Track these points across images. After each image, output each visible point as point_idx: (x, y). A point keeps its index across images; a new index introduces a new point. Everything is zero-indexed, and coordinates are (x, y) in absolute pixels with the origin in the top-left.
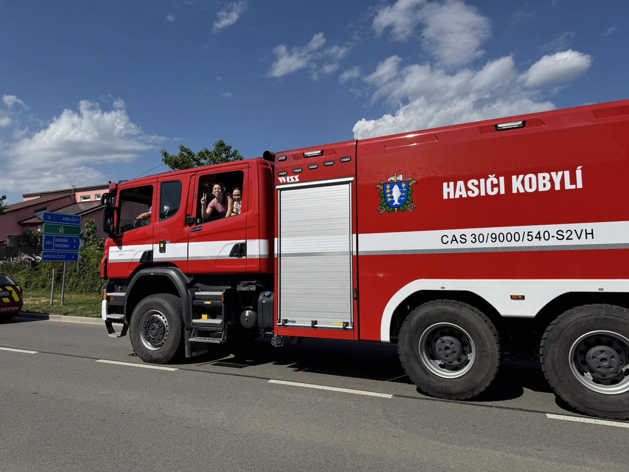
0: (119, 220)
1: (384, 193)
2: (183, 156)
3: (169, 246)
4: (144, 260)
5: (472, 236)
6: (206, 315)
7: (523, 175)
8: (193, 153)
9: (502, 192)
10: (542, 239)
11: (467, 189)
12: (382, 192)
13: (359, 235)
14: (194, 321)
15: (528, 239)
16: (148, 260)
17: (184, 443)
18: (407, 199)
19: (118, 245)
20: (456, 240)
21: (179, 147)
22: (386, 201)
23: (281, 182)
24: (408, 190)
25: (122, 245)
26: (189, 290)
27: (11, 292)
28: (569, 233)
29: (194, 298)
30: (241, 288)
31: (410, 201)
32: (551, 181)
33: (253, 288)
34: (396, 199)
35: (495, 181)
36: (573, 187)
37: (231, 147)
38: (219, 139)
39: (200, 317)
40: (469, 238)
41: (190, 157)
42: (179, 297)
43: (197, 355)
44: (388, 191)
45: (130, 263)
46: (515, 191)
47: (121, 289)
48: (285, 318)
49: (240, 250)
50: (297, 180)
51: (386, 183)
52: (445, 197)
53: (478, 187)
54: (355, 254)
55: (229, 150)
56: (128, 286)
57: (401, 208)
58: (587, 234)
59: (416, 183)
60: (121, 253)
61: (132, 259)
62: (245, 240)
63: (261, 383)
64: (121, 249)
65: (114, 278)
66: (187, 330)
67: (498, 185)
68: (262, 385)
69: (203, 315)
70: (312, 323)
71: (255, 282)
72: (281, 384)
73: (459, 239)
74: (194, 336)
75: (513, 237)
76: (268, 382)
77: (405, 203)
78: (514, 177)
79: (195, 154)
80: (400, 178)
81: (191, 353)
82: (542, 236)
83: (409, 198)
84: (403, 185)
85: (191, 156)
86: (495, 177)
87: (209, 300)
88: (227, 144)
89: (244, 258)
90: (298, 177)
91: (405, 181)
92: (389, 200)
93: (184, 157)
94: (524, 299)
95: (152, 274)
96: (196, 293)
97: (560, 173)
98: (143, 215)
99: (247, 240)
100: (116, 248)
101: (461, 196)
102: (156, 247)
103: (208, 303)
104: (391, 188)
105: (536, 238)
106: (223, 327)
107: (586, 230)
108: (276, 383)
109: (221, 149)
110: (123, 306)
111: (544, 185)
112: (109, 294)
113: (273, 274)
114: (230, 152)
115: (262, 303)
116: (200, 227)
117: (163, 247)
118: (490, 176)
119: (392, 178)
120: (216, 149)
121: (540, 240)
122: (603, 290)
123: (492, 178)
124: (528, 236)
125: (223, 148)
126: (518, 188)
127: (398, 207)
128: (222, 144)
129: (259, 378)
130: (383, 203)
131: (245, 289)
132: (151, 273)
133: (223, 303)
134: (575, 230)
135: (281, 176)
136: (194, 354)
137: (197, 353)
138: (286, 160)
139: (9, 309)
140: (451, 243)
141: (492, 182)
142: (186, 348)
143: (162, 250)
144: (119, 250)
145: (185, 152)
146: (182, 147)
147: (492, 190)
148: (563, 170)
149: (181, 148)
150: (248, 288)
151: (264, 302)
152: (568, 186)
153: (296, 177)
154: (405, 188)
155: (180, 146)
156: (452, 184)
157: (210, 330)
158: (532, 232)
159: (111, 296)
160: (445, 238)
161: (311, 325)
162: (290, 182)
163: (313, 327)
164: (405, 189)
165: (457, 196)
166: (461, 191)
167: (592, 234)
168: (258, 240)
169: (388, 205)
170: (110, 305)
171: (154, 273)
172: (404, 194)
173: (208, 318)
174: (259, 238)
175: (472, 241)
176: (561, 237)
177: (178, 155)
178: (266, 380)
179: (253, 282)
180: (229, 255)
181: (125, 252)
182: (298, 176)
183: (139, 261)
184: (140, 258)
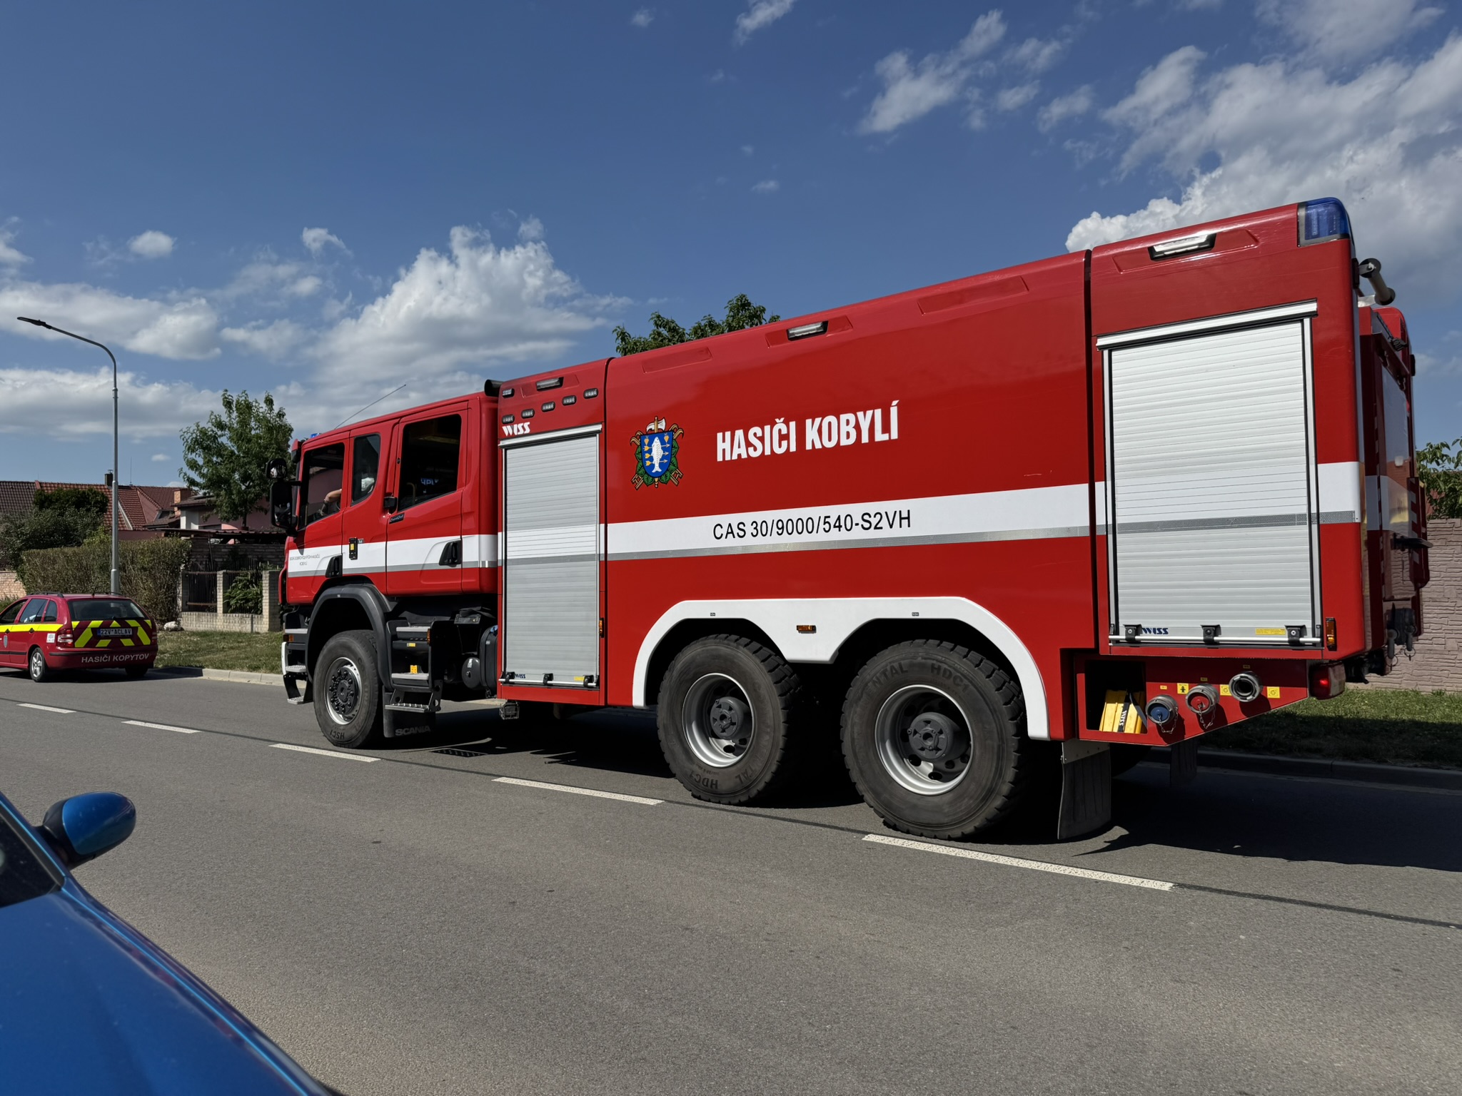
0: (304, 501)
1: (641, 452)
2: (660, 339)
3: (362, 547)
4: (330, 572)
5: (752, 525)
6: (415, 666)
7: (820, 419)
8: (681, 330)
9: (793, 448)
10: (843, 529)
11: (748, 444)
12: (639, 449)
13: (608, 525)
14: (394, 676)
15: (824, 529)
16: (336, 572)
17: (681, 962)
18: (671, 462)
19: (299, 548)
20: (732, 532)
21: (652, 319)
22: (643, 466)
23: (507, 434)
24: (672, 447)
25: (303, 547)
26: (387, 624)
27: (135, 629)
28: (878, 516)
29: (395, 637)
30: (461, 620)
31: (674, 465)
32: (858, 427)
33: (476, 620)
34: (656, 462)
35: (784, 431)
36: (885, 437)
37: (763, 310)
38: (738, 294)
39: (408, 670)
40: (750, 529)
43: (405, 734)
44: (646, 448)
45: (314, 578)
46: (809, 447)
47: (304, 623)
48: (512, 671)
49: (452, 553)
50: (528, 431)
51: (644, 435)
52: (720, 458)
53: (762, 439)
54: (602, 559)
55: (759, 317)
56: (311, 616)
57: (663, 477)
58: (901, 519)
59: (683, 434)
60: (303, 560)
61: (316, 571)
62: (459, 537)
63: (848, 842)
64: (302, 553)
65: (294, 605)
66: (387, 690)
67: (787, 437)
68: (849, 844)
69: (411, 667)
70: (544, 678)
71: (479, 608)
72: (893, 846)
73: (736, 531)
74: (397, 700)
75: (806, 526)
76: (863, 839)
77: (667, 470)
78: (809, 422)
79: (685, 332)
80: (662, 425)
81: (393, 731)
82: (842, 524)
83: (673, 459)
84: (666, 438)
85: (677, 337)
86: (783, 422)
87: (413, 640)
88: (755, 302)
89: (458, 566)
90: (529, 425)
91: (668, 431)
92: (648, 463)
93: (662, 341)
94: (815, 632)
95: (339, 596)
96: (399, 629)
97: (869, 413)
98: (330, 494)
99: (463, 536)
100: (297, 552)
101: (739, 455)
102: (346, 549)
103: (412, 645)
104: (650, 444)
105: (835, 527)
106: (430, 685)
107: (900, 512)
108: (882, 842)
109: (742, 315)
110: (304, 651)
111: (848, 436)
112: (290, 631)
113: (496, 595)
115: (486, 645)
116: (401, 515)
117: (354, 549)
118: (777, 420)
119: (652, 426)
120: (732, 316)
121: (840, 530)
122: (918, 615)
123: (780, 425)
124: (825, 523)
125: (747, 314)
126: (813, 442)
127: (658, 475)
128: (743, 304)
129: (842, 829)
130: (639, 470)
131: (465, 621)
132: (336, 595)
133: (430, 644)
134: (886, 513)
135: (506, 424)
136: (400, 732)
137: (406, 731)
138: (512, 395)
139: (132, 657)
140: (726, 538)
141: (780, 430)
142: (385, 721)
143: (354, 555)
144: (300, 555)
145: (664, 327)
146: (659, 317)
147: (780, 446)
148: (874, 408)
149: (656, 319)
150: (469, 619)
151: (488, 643)
152: (880, 437)
153: (526, 425)
154: (668, 443)
155: (654, 316)
156: (728, 434)
157: (415, 691)
158: (829, 517)
159: (292, 634)
160: (718, 529)
161: (542, 682)
162: (519, 433)
163: (545, 684)
164: (668, 445)
165: (735, 457)
166: (739, 447)
167: (908, 518)
168: (477, 536)
169: (646, 473)
170: (293, 650)
171: (341, 595)
172: (667, 453)
173: (419, 671)
174: (480, 533)
175: (752, 534)
176: (867, 525)
177: (650, 335)
178: (859, 835)
179: (475, 609)
180: (438, 562)
181: (307, 560)
182: (529, 423)
183: (324, 574)
184: (326, 569)
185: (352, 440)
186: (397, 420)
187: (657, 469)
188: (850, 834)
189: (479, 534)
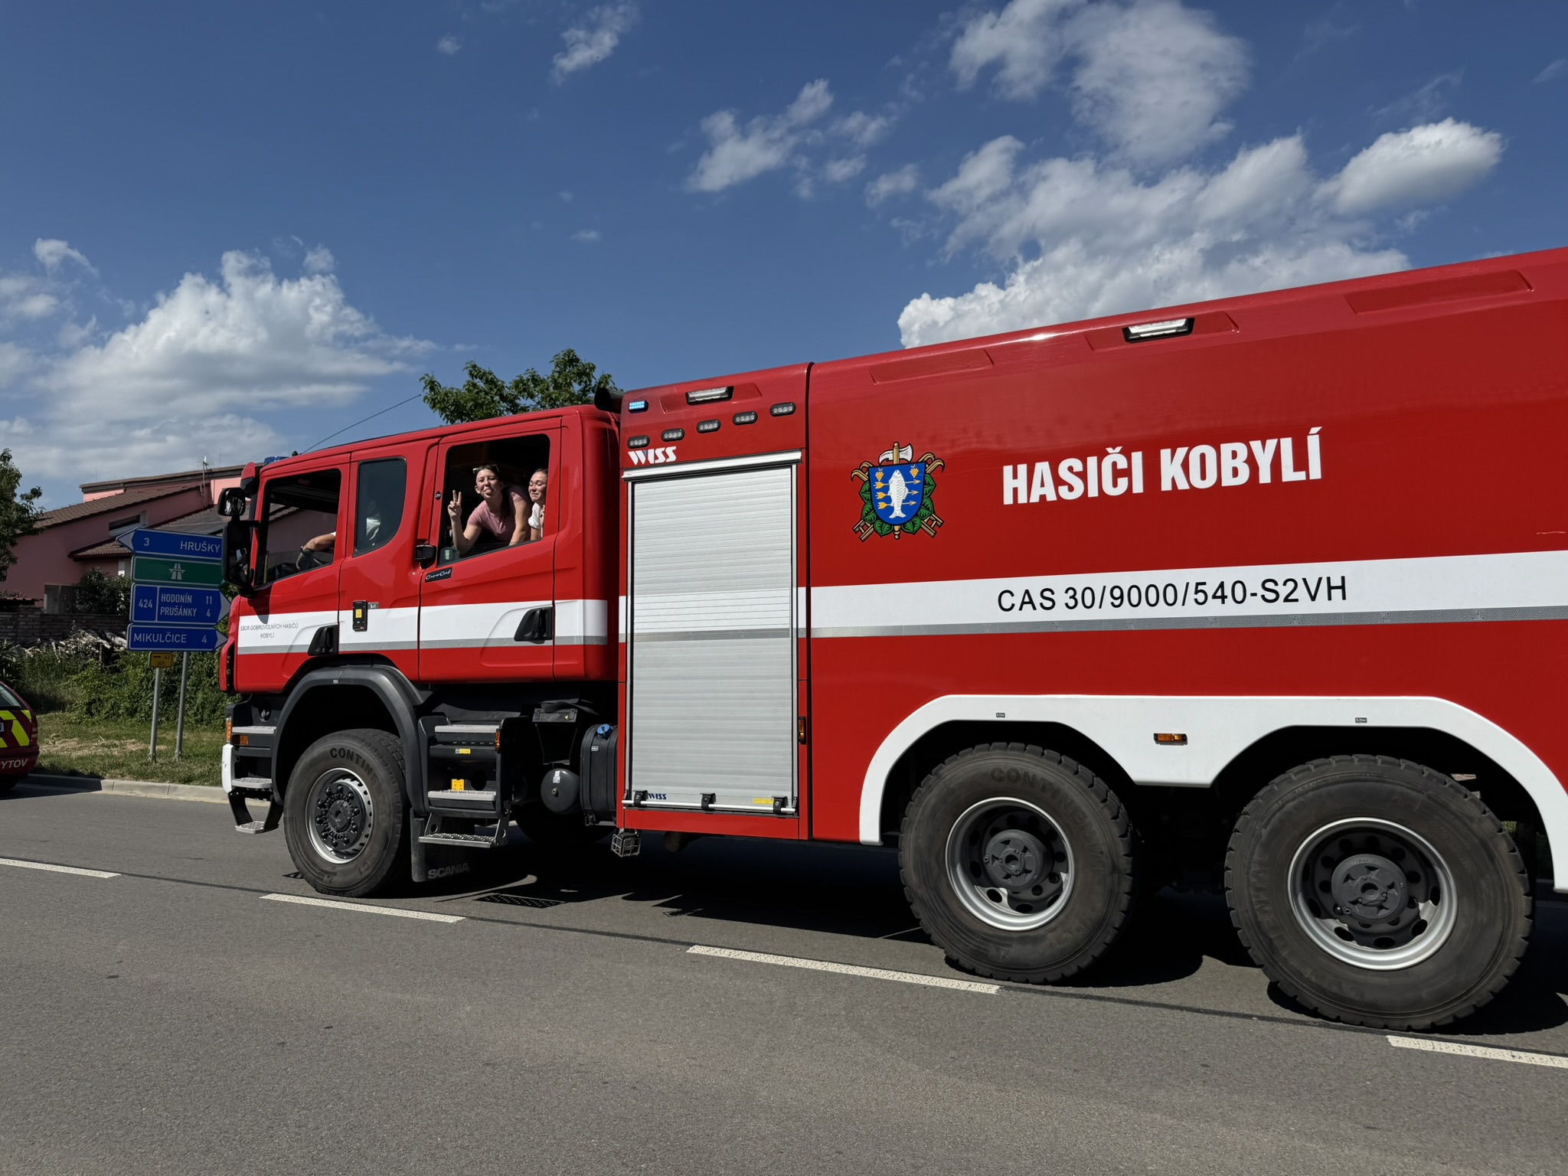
0: (262, 551)
1: (870, 490)
2: (476, 390)
3: (375, 615)
4: (317, 648)
5: (1067, 592)
6: (462, 781)
7: (1187, 448)
8: (500, 383)
9: (1138, 488)
10: (1229, 600)
11: (1058, 481)
12: (867, 486)
13: (813, 589)
14: (432, 794)
15: (1196, 600)
16: (328, 648)
17: (481, 1103)
18: (922, 505)
19: (258, 613)
20: (1031, 602)
21: (467, 368)
22: (874, 509)
23: (636, 462)
24: (925, 483)
25: (267, 613)
26: (420, 721)
27: (8, 724)
28: (1291, 585)
29: (433, 739)
30: (543, 716)
31: (928, 509)
32: (1251, 461)
33: (571, 716)
34: (897, 503)
35: (1122, 464)
36: (1301, 476)
37: (593, 368)
38: (565, 348)
39: (448, 786)
40: (1061, 598)
41: (494, 393)
42: (397, 734)
43: (440, 876)
44: (879, 485)
45: (287, 655)
46: (1166, 486)
47: (266, 718)
48: (643, 789)
49: (539, 625)
50: (672, 458)
51: (874, 466)
52: (1008, 500)
53: (1083, 476)
54: (803, 635)
55: (588, 375)
56: (281, 710)
57: (909, 526)
58: (1330, 588)
59: (943, 467)
60: (265, 631)
61: (291, 647)
62: (550, 602)
63: (671, 955)
64: (265, 621)
65: (251, 692)
66: (417, 815)
67: (1127, 473)
68: (672, 958)
69: (454, 781)
70: (703, 800)
71: (575, 701)
72: (719, 957)
73: (1037, 600)
74: (433, 830)
75: (1165, 595)
76: (688, 951)
77: (916, 515)
78: (1165, 454)
79: (505, 385)
80: (906, 454)
81: (424, 872)
82: (1228, 592)
83: (927, 502)
84: (914, 472)
85: (495, 390)
86: (1121, 452)
87: (467, 745)
88: (584, 358)
89: (548, 643)
90: (674, 451)
91: (917, 462)
92: (882, 505)
93: (477, 393)
94: (1186, 744)
95: (336, 682)
96: (438, 729)
97: (1271, 444)
98: (317, 540)
99: (556, 602)
100: (254, 620)
101: (1043, 497)
102: (346, 617)
103: (465, 751)
104: (886, 479)
105: (1214, 597)
106: (498, 807)
107: (1329, 579)
108: (708, 954)
109: (569, 372)
110: (270, 759)
111: (1235, 472)
112: (237, 730)
113: (616, 683)
114: (593, 379)
115: (591, 752)
116: (446, 570)
117: (360, 616)
118: (1110, 450)
119: (889, 455)
120: (558, 372)
121: (1223, 602)
122: (1365, 722)
123: (1115, 457)
124: (1197, 592)
125: (576, 370)
126: (1173, 480)
127: (902, 523)
128: (571, 360)
129: (665, 941)
130: (867, 515)
131: (552, 718)
132: (332, 680)
133: (500, 750)
134: (1304, 580)
135: (635, 448)
136: (434, 874)
137: (441, 872)
138: (645, 409)
139: (4, 764)
140: (1021, 609)
141: (1114, 464)
142: (414, 859)
143: (360, 625)
144: (262, 624)
145: (481, 379)
146: (474, 366)
147: (1115, 485)
148: (1279, 435)
149: (471, 369)
150: (557, 715)
151: (595, 749)
152: (1289, 475)
153: (670, 450)
154: (917, 478)
155: (469, 365)
156: (1022, 469)
157: (468, 816)
158: (1204, 584)
159: (243, 734)
160: (1006, 597)
161: (700, 805)
162: (657, 462)
163: (705, 808)
164: (918, 482)
165: (1035, 499)
166: (1042, 485)
167: (1343, 587)
168: (580, 601)
169: (878, 518)
170: (242, 757)
171: (339, 680)
172: (916, 492)
173: (466, 788)
174: (584, 596)
175: (1067, 605)
176: (1271, 596)
177: (464, 386)
178: (683, 947)
179: (569, 702)
180: (513, 636)
181: (275, 630)
182: (674, 448)
183: (306, 650)
184: (310, 644)
185: (355, 467)
186: (437, 440)
187: (898, 512)
188: (674, 946)
189: (584, 598)
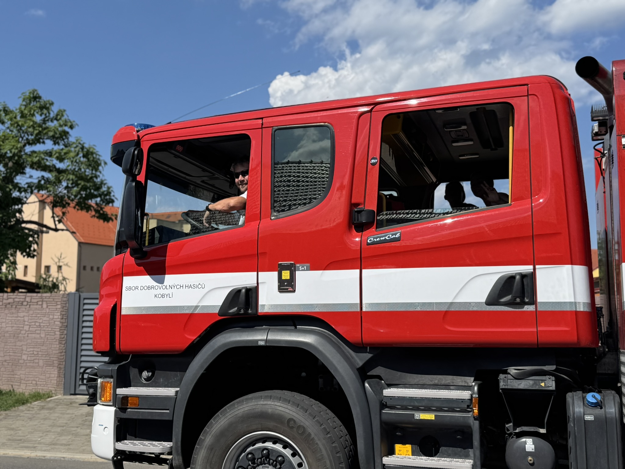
3: (305, 276)
4: (231, 309)
6: (409, 447)
16: (246, 309)
19: (151, 274)
25: (162, 273)
26: (367, 385)
29: (382, 404)
30: (511, 382)
33: (547, 384)
39: (393, 452)
45: (191, 316)
49: (517, 290)
56: (185, 371)
60: (162, 291)
61: (197, 307)
62: (531, 267)
64: (162, 282)
65: (130, 352)
69: (398, 447)
71: (554, 367)
87: (427, 409)
89: (529, 308)
95: (261, 343)
96: (389, 392)
99: (537, 267)
100: (146, 280)
102: (270, 277)
110: (172, 422)
117: (288, 278)
120: (24, 105)
131: (523, 385)
132: (254, 342)
133: (476, 417)
143: (287, 286)
144: (155, 284)
150: (532, 382)
151: (588, 418)
159: (132, 396)
168: (568, 267)
171: (266, 341)
173: (414, 453)
174: (572, 263)
179: (547, 369)
180: (484, 300)
181: (174, 290)
183: (217, 311)
184: (221, 304)
186: (369, 107)
